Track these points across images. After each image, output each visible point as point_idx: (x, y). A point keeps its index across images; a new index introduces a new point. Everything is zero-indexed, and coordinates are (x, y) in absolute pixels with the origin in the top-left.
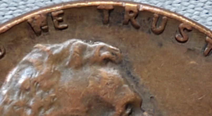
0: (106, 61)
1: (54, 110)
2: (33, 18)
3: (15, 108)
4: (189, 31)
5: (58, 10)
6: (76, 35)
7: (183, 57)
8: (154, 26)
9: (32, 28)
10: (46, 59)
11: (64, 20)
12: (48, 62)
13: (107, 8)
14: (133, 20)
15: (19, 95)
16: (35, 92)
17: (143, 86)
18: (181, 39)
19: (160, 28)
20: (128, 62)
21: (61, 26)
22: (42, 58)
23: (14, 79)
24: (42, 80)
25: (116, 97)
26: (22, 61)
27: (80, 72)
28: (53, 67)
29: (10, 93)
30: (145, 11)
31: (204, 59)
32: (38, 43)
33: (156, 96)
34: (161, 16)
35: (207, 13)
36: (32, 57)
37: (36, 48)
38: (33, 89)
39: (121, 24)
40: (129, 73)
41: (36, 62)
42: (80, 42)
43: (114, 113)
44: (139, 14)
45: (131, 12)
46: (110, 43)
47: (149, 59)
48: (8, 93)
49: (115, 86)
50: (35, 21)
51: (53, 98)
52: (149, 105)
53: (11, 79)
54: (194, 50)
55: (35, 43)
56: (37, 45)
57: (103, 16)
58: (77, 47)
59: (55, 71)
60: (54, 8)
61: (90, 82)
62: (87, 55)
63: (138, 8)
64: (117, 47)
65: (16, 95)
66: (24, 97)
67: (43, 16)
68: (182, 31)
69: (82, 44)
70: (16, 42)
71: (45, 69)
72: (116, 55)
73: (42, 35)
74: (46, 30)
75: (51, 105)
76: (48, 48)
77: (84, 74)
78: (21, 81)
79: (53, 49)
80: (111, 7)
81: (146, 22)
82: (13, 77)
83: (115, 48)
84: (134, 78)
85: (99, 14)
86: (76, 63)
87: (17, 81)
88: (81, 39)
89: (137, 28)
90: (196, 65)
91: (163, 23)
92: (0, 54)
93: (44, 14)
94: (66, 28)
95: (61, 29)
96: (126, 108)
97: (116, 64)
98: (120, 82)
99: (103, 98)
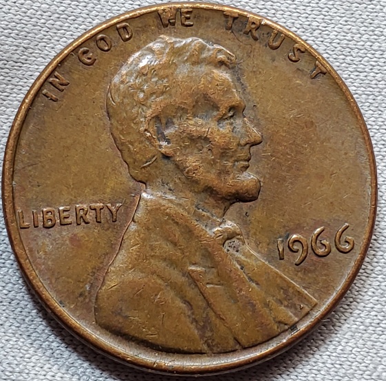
0: (222, 63)
1: (164, 99)
2: (164, 10)
3: (130, 89)
4: (303, 52)
5: (187, 8)
6: (199, 34)
7: (291, 75)
8: (271, 40)
9: (161, 19)
10: (167, 51)
11: (191, 18)
12: (168, 54)
13: (233, 15)
14: (254, 32)
15: (136, 78)
16: (151, 78)
17: (249, 93)
18: (293, 58)
19: (276, 44)
20: (240, 69)
21: (187, 23)
22: (164, 48)
23: (135, 63)
24: (159, 69)
25: (222, 99)
26: (145, 48)
27: (196, 68)
28: (172, 59)
30: (266, 25)
31: (310, 81)
32: (162, 34)
33: (258, 106)
34: (280, 32)
36: (156, 46)
37: (160, 38)
38: (149, 76)
39: (242, 33)
40: (239, 79)
41: (158, 51)
42: (200, 40)
43: (218, 112)
44: (260, 27)
45: (253, 23)
47: (260, 70)
49: (224, 88)
50: (164, 14)
51: (166, 87)
52: (251, 111)
53: (132, 62)
54: (302, 71)
55: (160, 34)
56: (162, 36)
57: (227, 22)
58: (198, 45)
59: (173, 64)
60: (185, 5)
61: (202, 80)
62: (205, 55)
63: (260, 21)
65: (133, 78)
66: (140, 80)
67: (172, 10)
68: (295, 51)
69: (202, 44)
70: (144, 29)
71: (165, 59)
72: (231, 60)
73: (168, 27)
74: (173, 24)
75: (163, 93)
76: (172, 41)
77: (199, 72)
78: (141, 65)
79: (175, 42)
80: (237, 15)
81: (265, 36)
82: (134, 60)
83: (231, 54)
84: (242, 85)
85: (224, 19)
86: (193, 60)
87: (137, 65)
88: (203, 39)
89: (256, 39)
90: (301, 85)
91: (280, 40)
92: (127, 36)
93: (175, 8)
94: (192, 25)
95: (187, 26)
96: (229, 111)
97: (229, 69)
98: (229, 86)
99: (210, 97)
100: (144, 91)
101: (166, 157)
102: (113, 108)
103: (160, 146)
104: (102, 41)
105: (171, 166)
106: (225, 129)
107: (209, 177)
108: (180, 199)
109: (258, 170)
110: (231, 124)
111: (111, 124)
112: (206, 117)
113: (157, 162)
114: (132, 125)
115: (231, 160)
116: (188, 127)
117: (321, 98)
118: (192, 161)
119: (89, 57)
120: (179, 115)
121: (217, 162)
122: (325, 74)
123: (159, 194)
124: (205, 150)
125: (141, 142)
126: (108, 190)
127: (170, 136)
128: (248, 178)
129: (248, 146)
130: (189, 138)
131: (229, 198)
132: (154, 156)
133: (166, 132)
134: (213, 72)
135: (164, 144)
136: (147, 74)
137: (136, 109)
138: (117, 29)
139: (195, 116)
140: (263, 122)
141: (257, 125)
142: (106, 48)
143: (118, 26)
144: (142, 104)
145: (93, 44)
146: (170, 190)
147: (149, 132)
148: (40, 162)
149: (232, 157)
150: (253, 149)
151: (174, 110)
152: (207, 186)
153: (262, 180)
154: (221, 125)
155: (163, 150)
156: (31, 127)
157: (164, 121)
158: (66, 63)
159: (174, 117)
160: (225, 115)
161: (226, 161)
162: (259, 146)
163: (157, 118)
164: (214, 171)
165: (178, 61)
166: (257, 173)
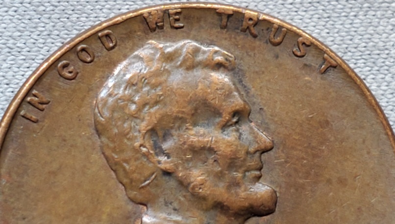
0: (219, 66)
1: (159, 109)
2: (150, 13)
3: (119, 101)
4: (308, 46)
5: (175, 8)
6: (191, 36)
7: (298, 72)
8: (272, 36)
9: (147, 23)
10: (157, 56)
11: (181, 20)
12: (159, 60)
13: (227, 12)
14: (252, 28)
15: (125, 89)
16: (142, 88)
17: (253, 96)
18: (299, 53)
19: (278, 39)
20: (241, 70)
21: (177, 25)
22: (154, 55)
23: (122, 73)
24: (150, 77)
25: (224, 103)
26: (132, 55)
28: (164, 65)
29: (117, 85)
30: (264, 20)
31: (319, 76)
32: (151, 39)
33: (265, 108)
34: (280, 27)
35: (328, 33)
36: (143, 52)
37: (148, 44)
38: (140, 85)
39: (239, 31)
40: (241, 81)
41: (148, 57)
43: (220, 119)
44: (258, 22)
45: (251, 19)
47: (263, 69)
48: (114, 86)
49: (225, 92)
50: (151, 17)
51: (160, 96)
52: (258, 116)
53: (119, 73)
54: (310, 66)
55: (148, 39)
56: (150, 41)
57: (221, 20)
58: (191, 48)
59: (165, 70)
60: (173, 6)
61: (200, 84)
62: (200, 58)
63: (258, 16)
64: (232, 53)
65: (122, 89)
66: (130, 91)
67: (159, 12)
68: (300, 45)
69: (196, 47)
70: (129, 36)
71: (155, 66)
72: (230, 61)
73: (156, 32)
75: (157, 103)
76: (161, 46)
77: (195, 76)
78: (128, 76)
79: (165, 47)
80: (231, 12)
81: (265, 31)
82: (121, 70)
83: (230, 54)
84: (245, 87)
85: (217, 17)
86: (188, 64)
87: (124, 75)
89: (255, 36)
90: (310, 82)
91: (282, 35)
92: (111, 45)
93: (161, 10)
94: (182, 27)
95: (177, 28)
96: (234, 116)
97: (229, 70)
98: (230, 89)
99: (210, 103)
100: (134, 103)
101: (167, 173)
102: (102, 124)
103: (159, 162)
104: (84, 52)
105: (173, 183)
106: (230, 136)
107: (218, 191)
108: (187, 219)
109: (272, 179)
110: (237, 130)
111: (102, 142)
112: (208, 125)
113: (157, 180)
114: (126, 141)
115: (241, 170)
116: (188, 138)
117: (334, 94)
118: (197, 175)
119: (70, 70)
120: (177, 125)
121: (225, 174)
122: (335, 67)
123: (163, 215)
124: (211, 161)
125: (137, 159)
127: (170, 149)
128: (262, 188)
129: (258, 153)
130: (190, 150)
131: (242, 213)
132: (153, 174)
133: (165, 146)
134: (211, 76)
135: (163, 158)
136: (137, 84)
137: (128, 123)
138: (99, 38)
139: (195, 124)
140: (272, 126)
141: (266, 130)
142: (89, 60)
143: (100, 34)
144: (134, 117)
145: (73, 56)
146: (175, 209)
147: (145, 147)
149: (241, 166)
150: (265, 156)
151: (172, 121)
152: (216, 202)
153: (277, 190)
154: (226, 132)
155: (162, 166)
156: (10, 153)
157: (161, 134)
159: (172, 128)
160: (229, 121)
161: (235, 171)
162: (271, 153)
163: (153, 131)
164: (223, 184)
165: (170, 67)
166: (272, 182)
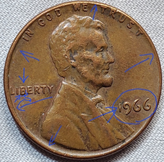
0: (99, 28)
1: (74, 42)
2: (75, 4)
3: (60, 37)
4: (133, 24)
5: (85, 3)
6: (90, 15)
7: (128, 34)
8: (120, 19)
9: (74, 8)
10: (76, 21)
11: (87, 8)
12: (76, 23)
13: (104, 7)
14: (113, 15)
15: (62, 33)
16: (69, 33)
18: (129, 27)
19: (122, 21)
20: (107, 31)
21: (85, 10)
22: (75, 20)
23: (62, 26)
24: (72, 29)
25: (98, 43)
26: (67, 20)
27: (88, 30)
28: (78, 25)
29: (59, 31)
30: (118, 12)
31: (136, 36)
32: (75, 14)
33: (113, 47)
34: (124, 16)
35: (142, 18)
36: (71, 19)
37: (73, 16)
38: (68, 32)
39: (108, 15)
41: (72, 21)
42: (90, 17)
43: (96, 49)
44: (116, 13)
45: (113, 11)
46: (102, 21)
47: (115, 31)
48: (58, 31)
49: (99, 39)
50: (75, 6)
51: (75, 37)
52: (110, 49)
53: (61, 26)
54: (133, 32)
55: (73, 14)
56: (74, 15)
57: (102, 10)
58: (89, 20)
60: (84, 2)
61: (90, 35)
62: (92, 24)
63: (116, 10)
64: (104, 24)
65: (61, 32)
66: (64, 34)
67: (79, 4)
68: (130, 24)
69: (91, 19)
70: (67, 12)
71: (75, 25)
72: (103, 27)
73: (77, 12)
75: (73, 40)
76: (78, 17)
77: (89, 31)
78: (65, 27)
79: (80, 18)
80: (106, 8)
81: (118, 17)
82: (62, 25)
83: (103, 24)
84: (107, 37)
85: (101, 9)
86: (87, 26)
87: (63, 27)
89: (114, 18)
90: (132, 39)
91: (124, 19)
92: (59, 15)
93: (80, 3)
94: (87, 11)
95: (85, 11)
96: (101, 48)
97: (102, 30)
98: (102, 37)
99: (93, 42)
100: (65, 39)
101: (73, 67)
102: (52, 45)
103: (71, 62)
104: (49, 16)
105: (75, 71)
106: (99, 56)
107: (91, 76)
108: (78, 85)
109: (112, 74)
110: (102, 54)
111: (51, 52)
112: (91, 50)
113: (70, 69)
114: (60, 53)
115: (101, 69)
116: (83, 55)
117: (140, 44)
118: (84, 69)
119: (43, 23)
120: (80, 49)
121: (95, 70)
122: (142, 34)
123: (70, 82)
124: (90, 65)
125: (63, 60)
126: (49, 80)
127: (76, 58)
128: (108, 77)
129: (108, 64)
130: (83, 59)
131: (99, 85)
132: (68, 66)
133: (74, 56)
134: (95, 32)
135: (73, 61)
136: (67, 31)
137: (62, 46)
138: (55, 11)
139: (86, 50)
140: (115, 54)
141: (113, 55)
142: (50, 19)
143: (56, 10)
144: (64, 44)
145: (44, 17)
146: (75, 81)
147: (67, 56)
148: (20, 67)
149: (101, 68)
150: (111, 65)
151: (78, 47)
152: (90, 80)
153: (113, 78)
154: (97, 54)
155: (72, 64)
156: (17, 52)
157: (73, 52)
158: (33, 25)
159: (77, 50)
160: (99, 50)
161: (99, 69)
162: (113, 64)
163: (70, 50)
164: (94, 74)
165: (80, 26)
166: (112, 75)
